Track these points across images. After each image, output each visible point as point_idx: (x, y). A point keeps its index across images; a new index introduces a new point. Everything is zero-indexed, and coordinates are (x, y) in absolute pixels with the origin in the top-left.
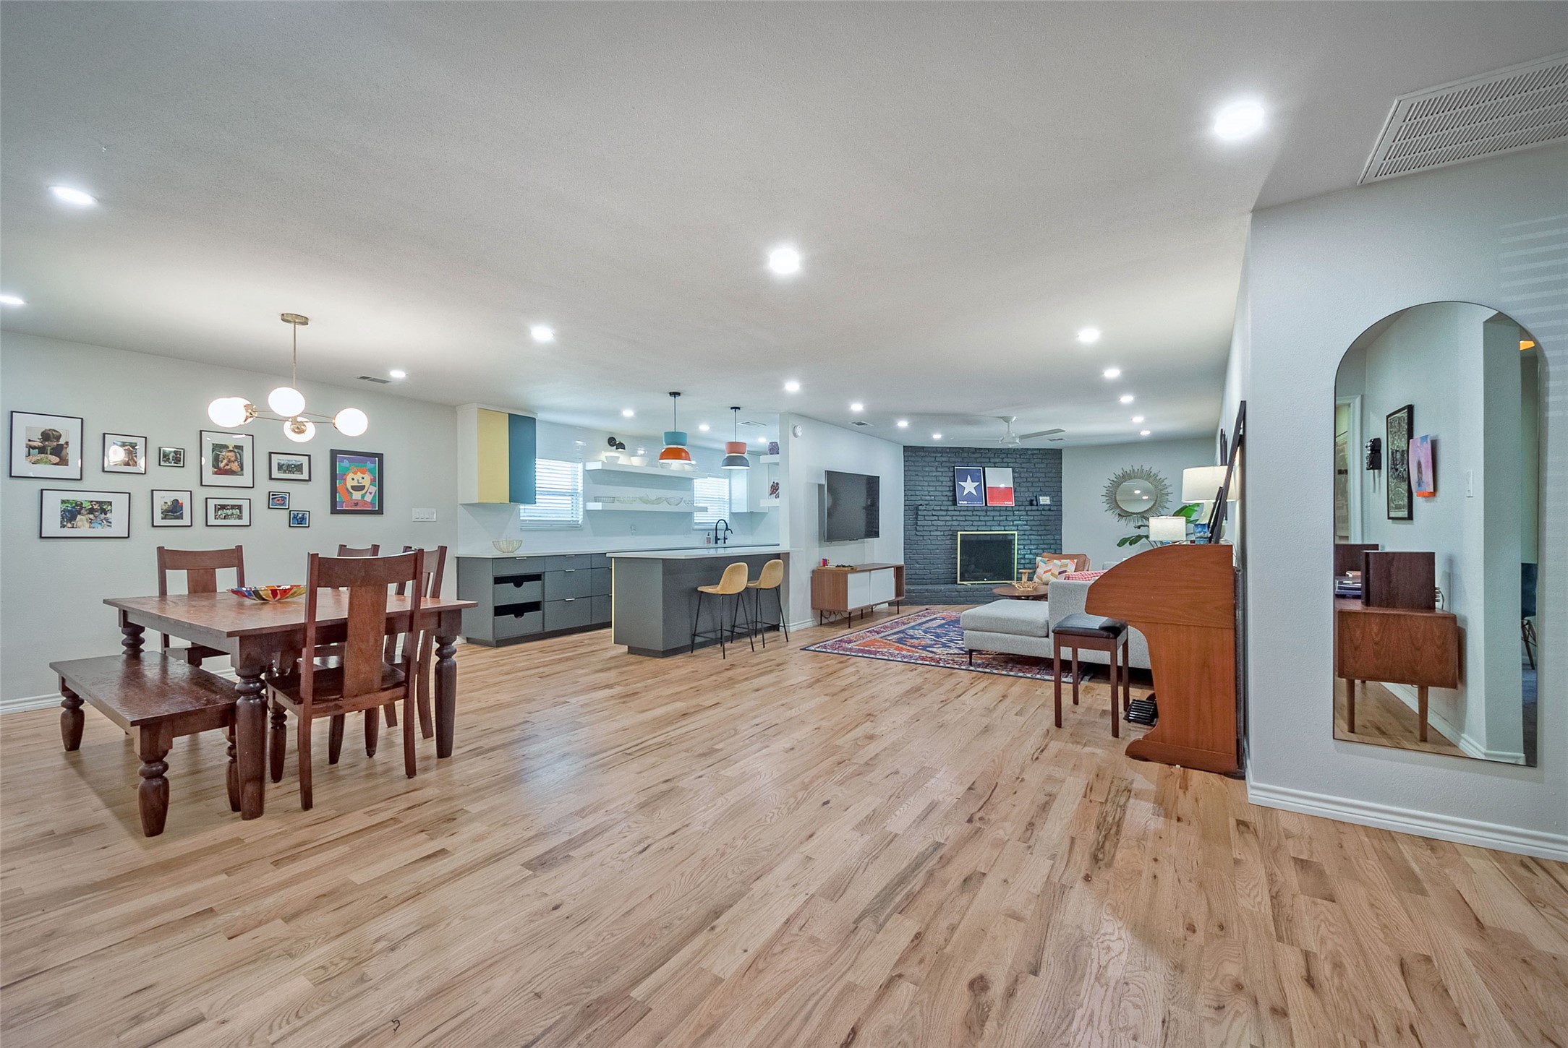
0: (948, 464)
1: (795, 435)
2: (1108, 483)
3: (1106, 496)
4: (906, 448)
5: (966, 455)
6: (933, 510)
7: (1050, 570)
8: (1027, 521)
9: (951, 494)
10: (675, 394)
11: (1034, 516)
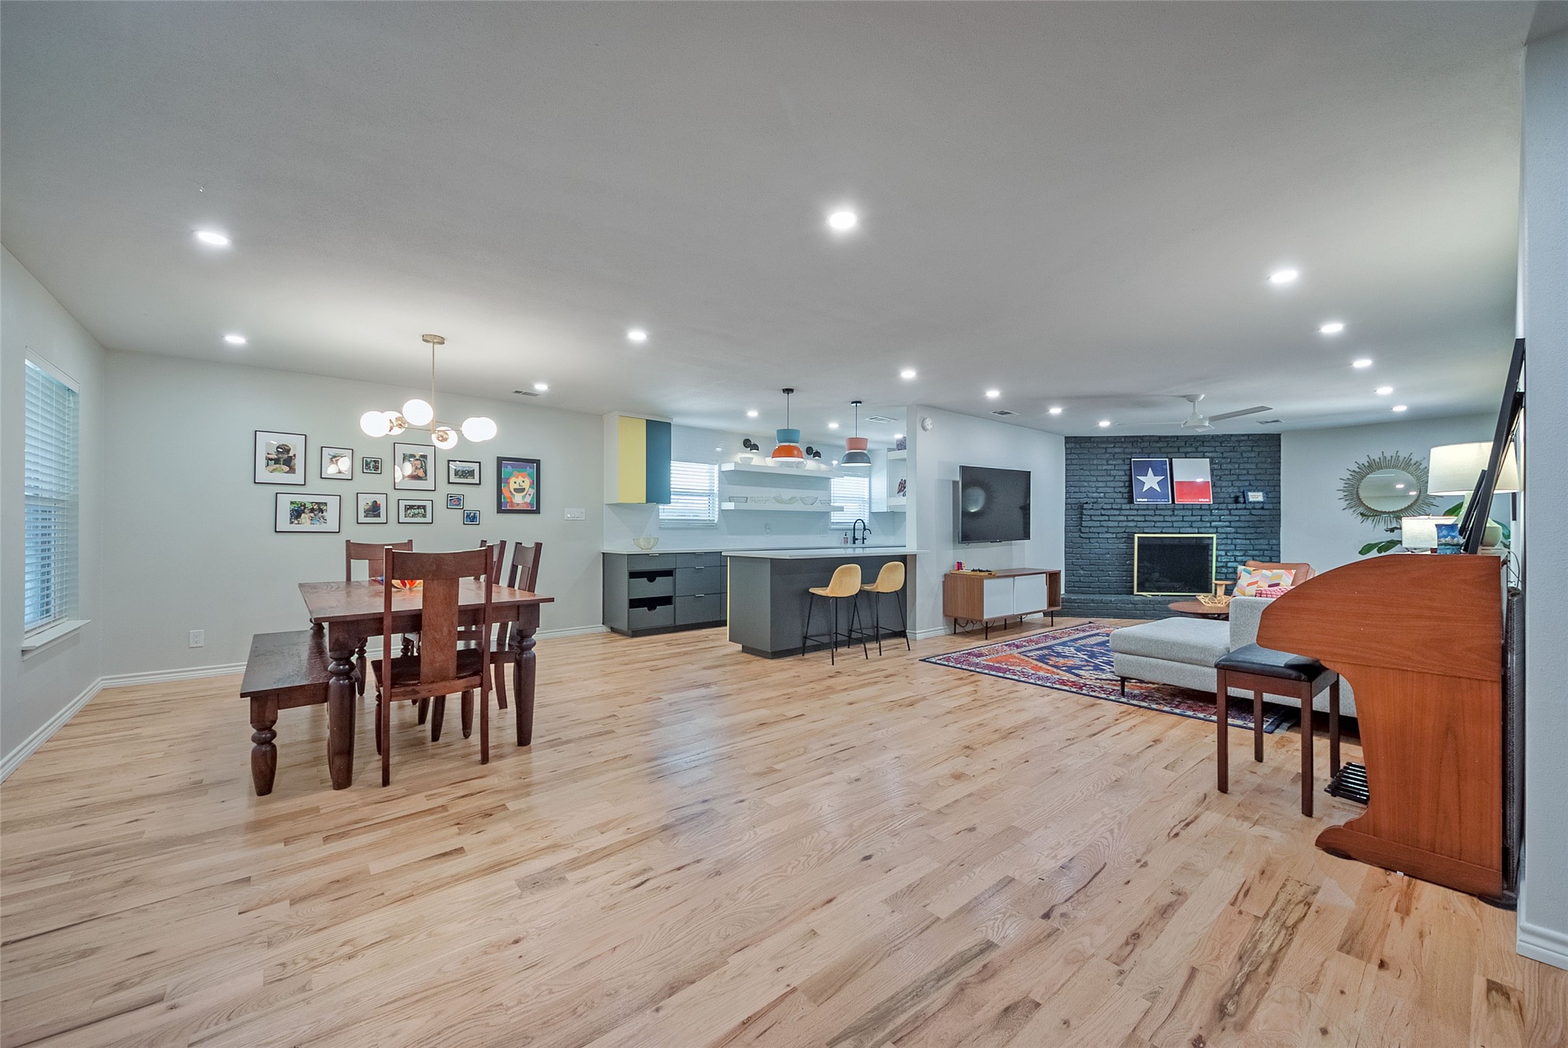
0: (1123, 456)
1: (924, 428)
2: (1347, 475)
3: (1344, 491)
4: (1068, 440)
5: (1147, 444)
6: (1102, 508)
7: (1256, 582)
8: (1230, 522)
9: (1127, 490)
10: (788, 391)
11: (1239, 516)
